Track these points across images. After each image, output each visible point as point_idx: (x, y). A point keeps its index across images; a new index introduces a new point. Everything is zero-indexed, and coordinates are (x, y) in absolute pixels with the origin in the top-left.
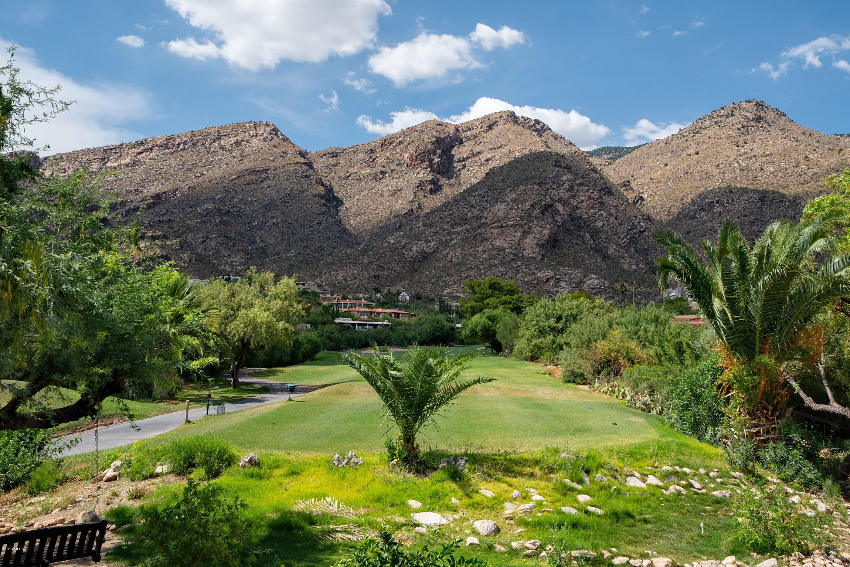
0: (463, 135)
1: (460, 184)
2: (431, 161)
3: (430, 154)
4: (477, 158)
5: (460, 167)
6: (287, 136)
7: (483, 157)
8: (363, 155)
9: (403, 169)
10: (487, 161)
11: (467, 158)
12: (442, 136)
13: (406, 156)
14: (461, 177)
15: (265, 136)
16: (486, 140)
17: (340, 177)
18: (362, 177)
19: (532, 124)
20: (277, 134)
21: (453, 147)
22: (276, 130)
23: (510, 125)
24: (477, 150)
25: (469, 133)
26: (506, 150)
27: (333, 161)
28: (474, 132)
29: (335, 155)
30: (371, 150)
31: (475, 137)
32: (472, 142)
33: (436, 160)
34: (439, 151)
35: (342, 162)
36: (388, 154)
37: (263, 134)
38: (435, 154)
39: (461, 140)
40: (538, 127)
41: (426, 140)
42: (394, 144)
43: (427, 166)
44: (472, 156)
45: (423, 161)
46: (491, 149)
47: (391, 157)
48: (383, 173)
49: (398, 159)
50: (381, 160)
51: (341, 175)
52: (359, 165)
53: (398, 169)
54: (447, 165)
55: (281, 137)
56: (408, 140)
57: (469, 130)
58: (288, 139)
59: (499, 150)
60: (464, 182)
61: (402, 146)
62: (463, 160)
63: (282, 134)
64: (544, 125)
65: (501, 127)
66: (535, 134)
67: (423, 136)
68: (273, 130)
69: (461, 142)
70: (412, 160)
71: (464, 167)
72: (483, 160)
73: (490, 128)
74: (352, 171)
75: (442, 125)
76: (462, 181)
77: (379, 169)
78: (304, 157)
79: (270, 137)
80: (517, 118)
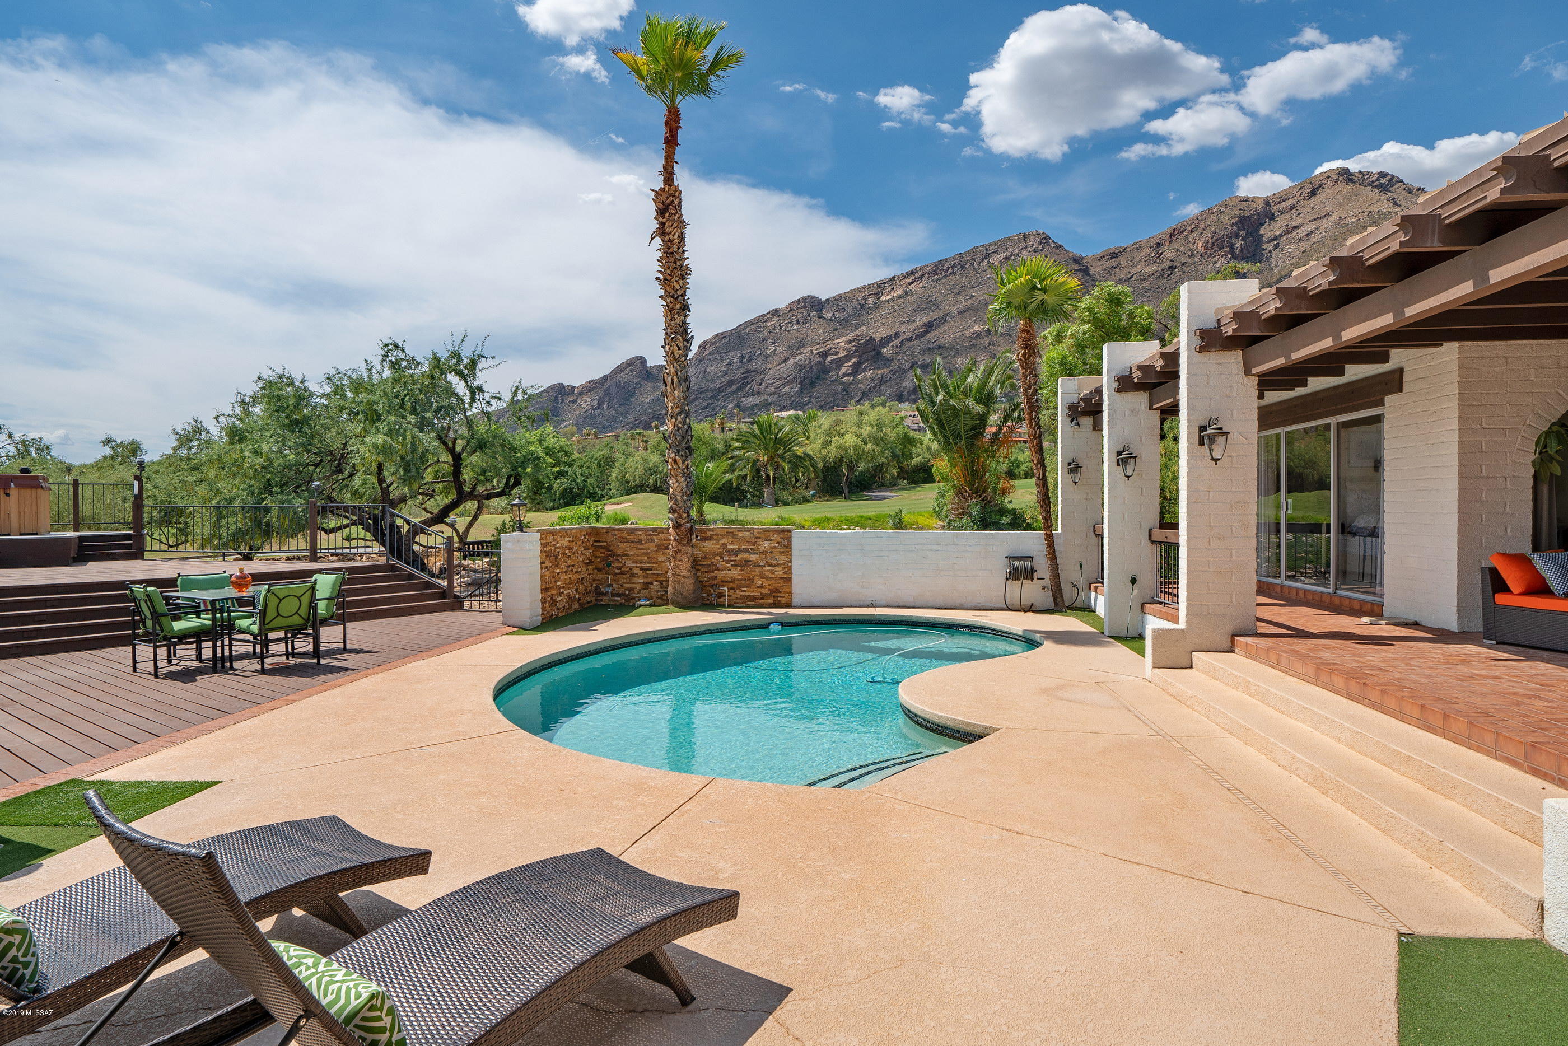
0: (1275, 208)
1: (1271, 269)
2: (1232, 247)
3: (1231, 238)
4: (1294, 234)
5: (1271, 248)
6: (1059, 242)
7: (1302, 232)
8: (1148, 251)
9: (1197, 260)
10: (1308, 235)
11: (1281, 235)
12: (1247, 214)
13: (1200, 244)
14: (1273, 260)
15: (1035, 246)
16: (1307, 210)
17: (1120, 280)
18: (1146, 276)
19: (1374, 178)
20: (1048, 242)
21: (1262, 225)
22: (1047, 238)
23: (1341, 185)
24: (1294, 224)
25: (1283, 205)
26: (1334, 217)
27: (1113, 262)
28: (1290, 202)
29: (1114, 255)
30: (1158, 243)
31: (1292, 208)
32: (1288, 215)
33: (1239, 244)
34: (1242, 233)
35: (1123, 263)
36: (1177, 246)
37: (1033, 245)
38: (1237, 236)
39: (1273, 214)
40: (1383, 181)
41: (1225, 222)
42: (1185, 233)
43: (1227, 253)
44: (1288, 232)
45: (1221, 248)
46: (1315, 220)
47: (1181, 249)
48: (1172, 268)
49: (1190, 250)
50: (1169, 254)
51: (1121, 277)
52: (1143, 263)
53: (1190, 261)
54: (1253, 248)
55: (1053, 245)
56: (1202, 224)
57: (1284, 201)
58: (1060, 246)
59: (1325, 220)
60: (1276, 265)
61: (1195, 234)
62: (1276, 238)
63: (1053, 242)
64: (1393, 177)
65: (1327, 191)
66: (1377, 191)
67: (1221, 219)
68: (1045, 238)
69: (1272, 217)
70: (1208, 249)
71: (1276, 247)
72: (1302, 235)
73: (1313, 193)
74: (1134, 271)
75: (1247, 201)
76: (1273, 265)
77: (1168, 264)
78: (1080, 263)
79: (1040, 247)
80: (1352, 175)
